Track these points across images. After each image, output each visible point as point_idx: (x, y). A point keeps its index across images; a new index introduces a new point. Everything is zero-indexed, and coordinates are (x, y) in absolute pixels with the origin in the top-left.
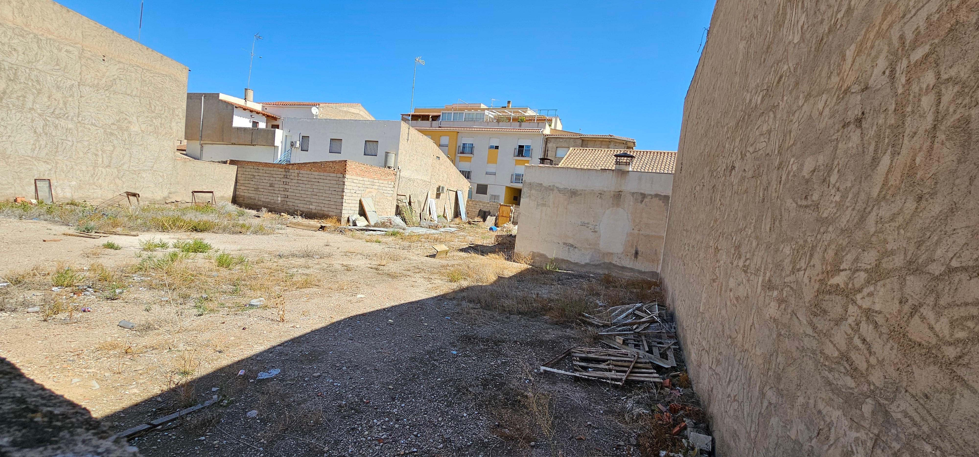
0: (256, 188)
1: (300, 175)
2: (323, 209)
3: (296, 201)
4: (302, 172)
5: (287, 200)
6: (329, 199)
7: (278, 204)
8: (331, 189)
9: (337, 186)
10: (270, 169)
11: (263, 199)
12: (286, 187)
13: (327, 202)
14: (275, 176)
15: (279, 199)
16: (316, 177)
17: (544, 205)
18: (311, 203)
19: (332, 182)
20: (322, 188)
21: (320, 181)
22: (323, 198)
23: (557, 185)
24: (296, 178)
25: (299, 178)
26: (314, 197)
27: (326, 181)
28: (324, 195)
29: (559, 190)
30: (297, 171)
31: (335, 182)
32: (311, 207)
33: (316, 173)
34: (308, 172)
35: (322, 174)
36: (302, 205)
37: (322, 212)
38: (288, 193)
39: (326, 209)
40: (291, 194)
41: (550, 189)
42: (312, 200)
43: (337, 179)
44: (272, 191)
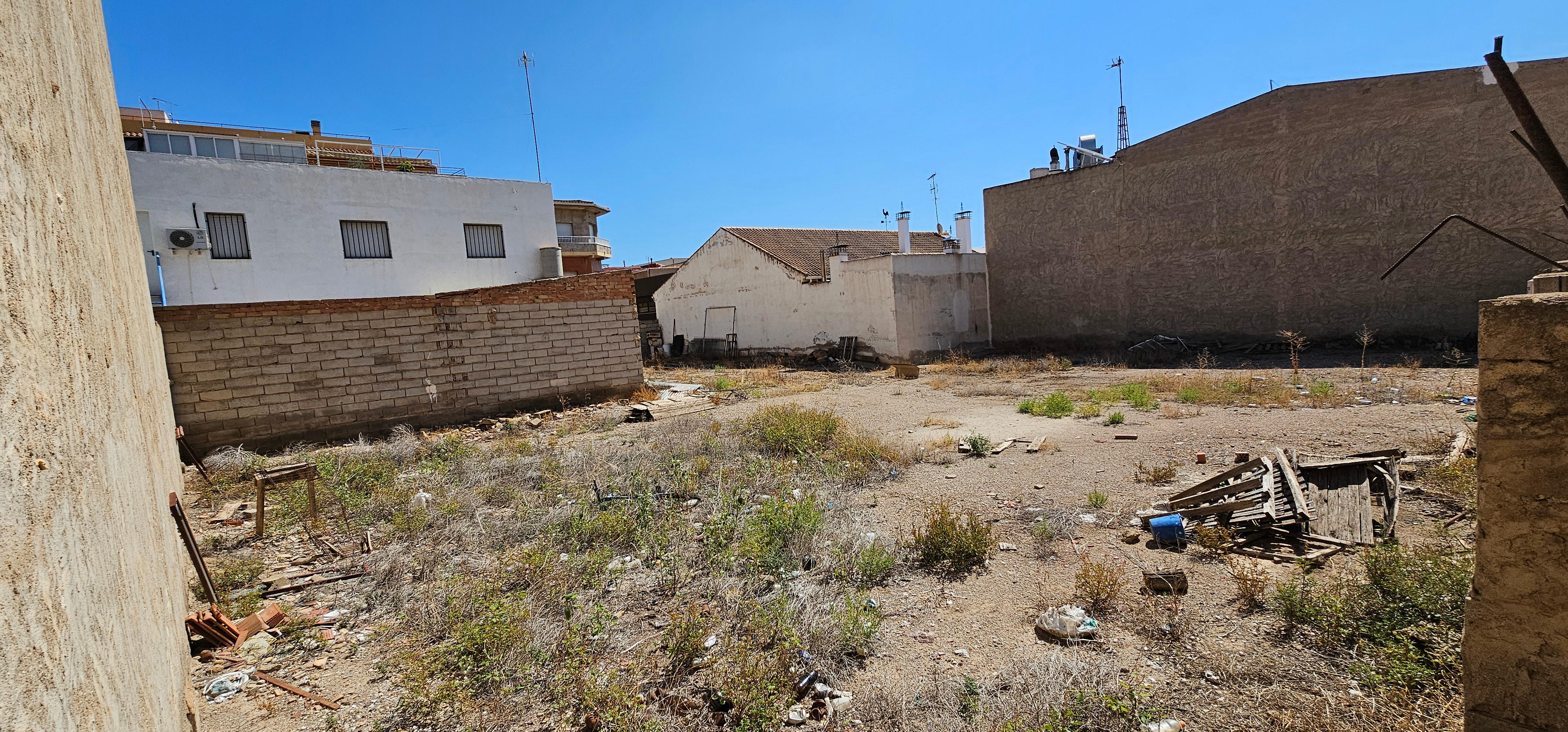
0: (308, 383)
1: (499, 317)
2: (591, 378)
3: (501, 382)
4: (504, 307)
5: (468, 385)
6: (605, 354)
7: (429, 404)
8: (604, 333)
9: (619, 324)
10: (362, 316)
11: (351, 408)
12: (452, 353)
13: (601, 362)
14: (389, 332)
15: (432, 389)
16: (555, 314)
17: (913, 297)
18: (554, 375)
19: (603, 318)
20: (577, 335)
21: (566, 320)
22: (586, 356)
23: (920, 274)
24: (488, 325)
25: (499, 324)
26: (558, 359)
27: (585, 319)
28: (589, 349)
29: (922, 279)
30: (484, 309)
31: (614, 317)
32: (554, 383)
33: (555, 305)
34: (526, 306)
35: (572, 305)
36: (526, 386)
37: (591, 386)
38: (464, 369)
39: (601, 378)
40: (477, 367)
41: (915, 279)
42: (553, 368)
43: (617, 310)
44: (394, 376)
